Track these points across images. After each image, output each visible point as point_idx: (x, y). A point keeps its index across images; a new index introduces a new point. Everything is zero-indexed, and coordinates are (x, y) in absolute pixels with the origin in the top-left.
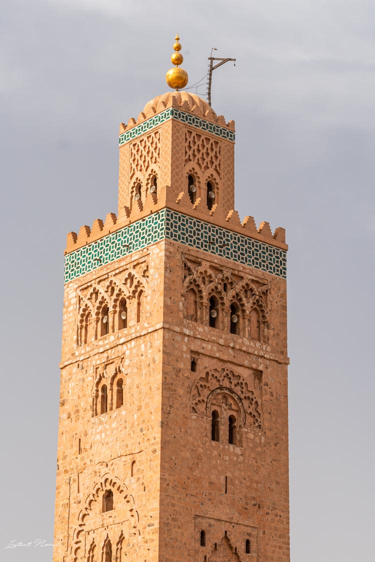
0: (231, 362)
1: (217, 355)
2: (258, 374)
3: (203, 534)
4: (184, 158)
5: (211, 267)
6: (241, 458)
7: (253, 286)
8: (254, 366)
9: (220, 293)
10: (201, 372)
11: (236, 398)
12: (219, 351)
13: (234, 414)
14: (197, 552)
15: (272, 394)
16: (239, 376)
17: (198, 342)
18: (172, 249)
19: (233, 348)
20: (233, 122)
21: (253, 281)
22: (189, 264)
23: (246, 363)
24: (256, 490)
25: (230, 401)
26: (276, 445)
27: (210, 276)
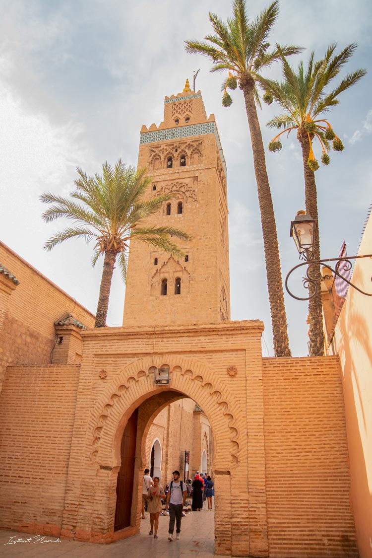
0: (178, 179)
1: (168, 179)
2: (196, 178)
3: (156, 260)
4: (172, 115)
5: (166, 146)
6: (183, 218)
7: (193, 143)
8: (192, 176)
9: (172, 153)
10: (158, 189)
11: (181, 193)
12: (169, 177)
13: (181, 200)
14: (152, 268)
15: (204, 184)
16: (182, 183)
17: (157, 177)
18: (143, 147)
19: (178, 172)
20: (200, 91)
21: (192, 142)
22: (153, 149)
23: (187, 176)
24: (193, 230)
25: (178, 195)
26: (207, 206)
27: (166, 149)
